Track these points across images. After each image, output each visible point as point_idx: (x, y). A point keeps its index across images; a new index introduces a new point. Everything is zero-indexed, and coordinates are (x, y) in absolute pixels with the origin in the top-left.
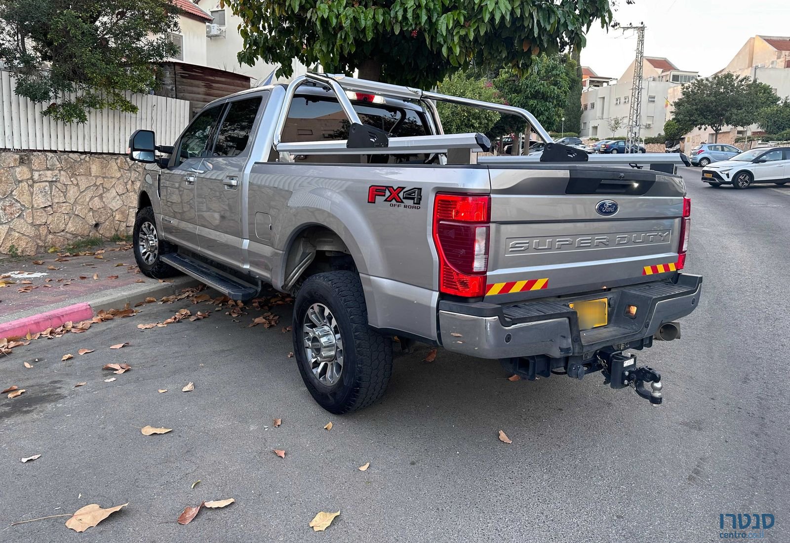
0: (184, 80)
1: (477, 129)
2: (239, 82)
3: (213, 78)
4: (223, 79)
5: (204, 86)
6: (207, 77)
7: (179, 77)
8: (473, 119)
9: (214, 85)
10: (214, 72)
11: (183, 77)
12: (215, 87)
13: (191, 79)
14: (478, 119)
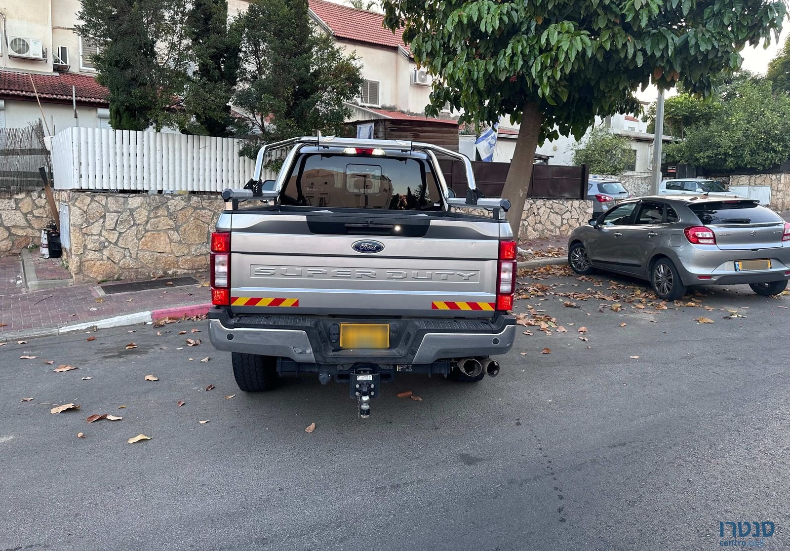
0: (394, 133)
1: (781, 154)
2: (447, 129)
3: (421, 129)
4: (431, 129)
5: (412, 136)
6: (414, 128)
7: (389, 130)
8: (773, 141)
9: (421, 134)
10: (422, 123)
11: (392, 130)
12: (422, 136)
13: (400, 131)
14: (782, 141)
